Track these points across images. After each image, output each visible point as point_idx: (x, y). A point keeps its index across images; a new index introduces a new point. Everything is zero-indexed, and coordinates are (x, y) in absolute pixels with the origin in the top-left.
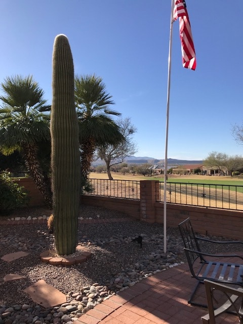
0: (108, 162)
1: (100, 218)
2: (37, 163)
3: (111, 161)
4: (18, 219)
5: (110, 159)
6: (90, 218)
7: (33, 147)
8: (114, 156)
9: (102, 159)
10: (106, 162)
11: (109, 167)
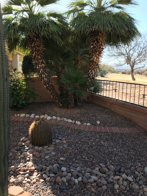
0: (132, 67)
1: (100, 125)
2: (42, 63)
3: (135, 66)
4: (22, 115)
5: (134, 64)
6: (88, 124)
7: (38, 47)
8: (137, 62)
9: (128, 64)
10: (131, 66)
11: (132, 70)
